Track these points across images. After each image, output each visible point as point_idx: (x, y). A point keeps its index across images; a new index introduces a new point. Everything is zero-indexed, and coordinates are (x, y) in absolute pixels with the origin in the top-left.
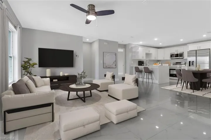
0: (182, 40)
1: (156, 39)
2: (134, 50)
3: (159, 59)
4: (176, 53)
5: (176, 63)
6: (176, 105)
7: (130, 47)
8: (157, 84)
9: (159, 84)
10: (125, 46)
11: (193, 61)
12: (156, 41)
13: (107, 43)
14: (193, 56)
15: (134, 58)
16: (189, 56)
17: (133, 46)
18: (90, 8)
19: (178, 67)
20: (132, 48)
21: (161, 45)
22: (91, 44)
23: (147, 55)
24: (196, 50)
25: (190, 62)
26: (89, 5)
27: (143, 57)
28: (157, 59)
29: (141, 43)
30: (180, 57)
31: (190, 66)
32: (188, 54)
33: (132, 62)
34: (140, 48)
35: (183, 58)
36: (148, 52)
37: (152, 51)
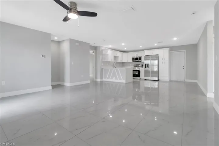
0: (141, 47)
1: (123, 44)
2: (104, 52)
3: (124, 62)
4: (136, 57)
5: (136, 65)
6: (135, 100)
7: (101, 49)
8: (124, 83)
9: (126, 84)
10: (95, 48)
11: (148, 64)
12: (123, 45)
13: (78, 44)
14: (148, 60)
15: (103, 60)
16: (145, 60)
17: (103, 48)
18: (72, 6)
19: (137, 68)
20: (102, 50)
21: (125, 49)
22: (59, 43)
23: (115, 57)
24: (150, 55)
25: (146, 64)
26: (71, 2)
27: (112, 60)
28: (122, 62)
29: (110, 46)
30: (140, 61)
31: (146, 67)
32: (145, 58)
33: (102, 64)
34: (109, 51)
35: (141, 61)
36: (115, 55)
37: (119, 54)
